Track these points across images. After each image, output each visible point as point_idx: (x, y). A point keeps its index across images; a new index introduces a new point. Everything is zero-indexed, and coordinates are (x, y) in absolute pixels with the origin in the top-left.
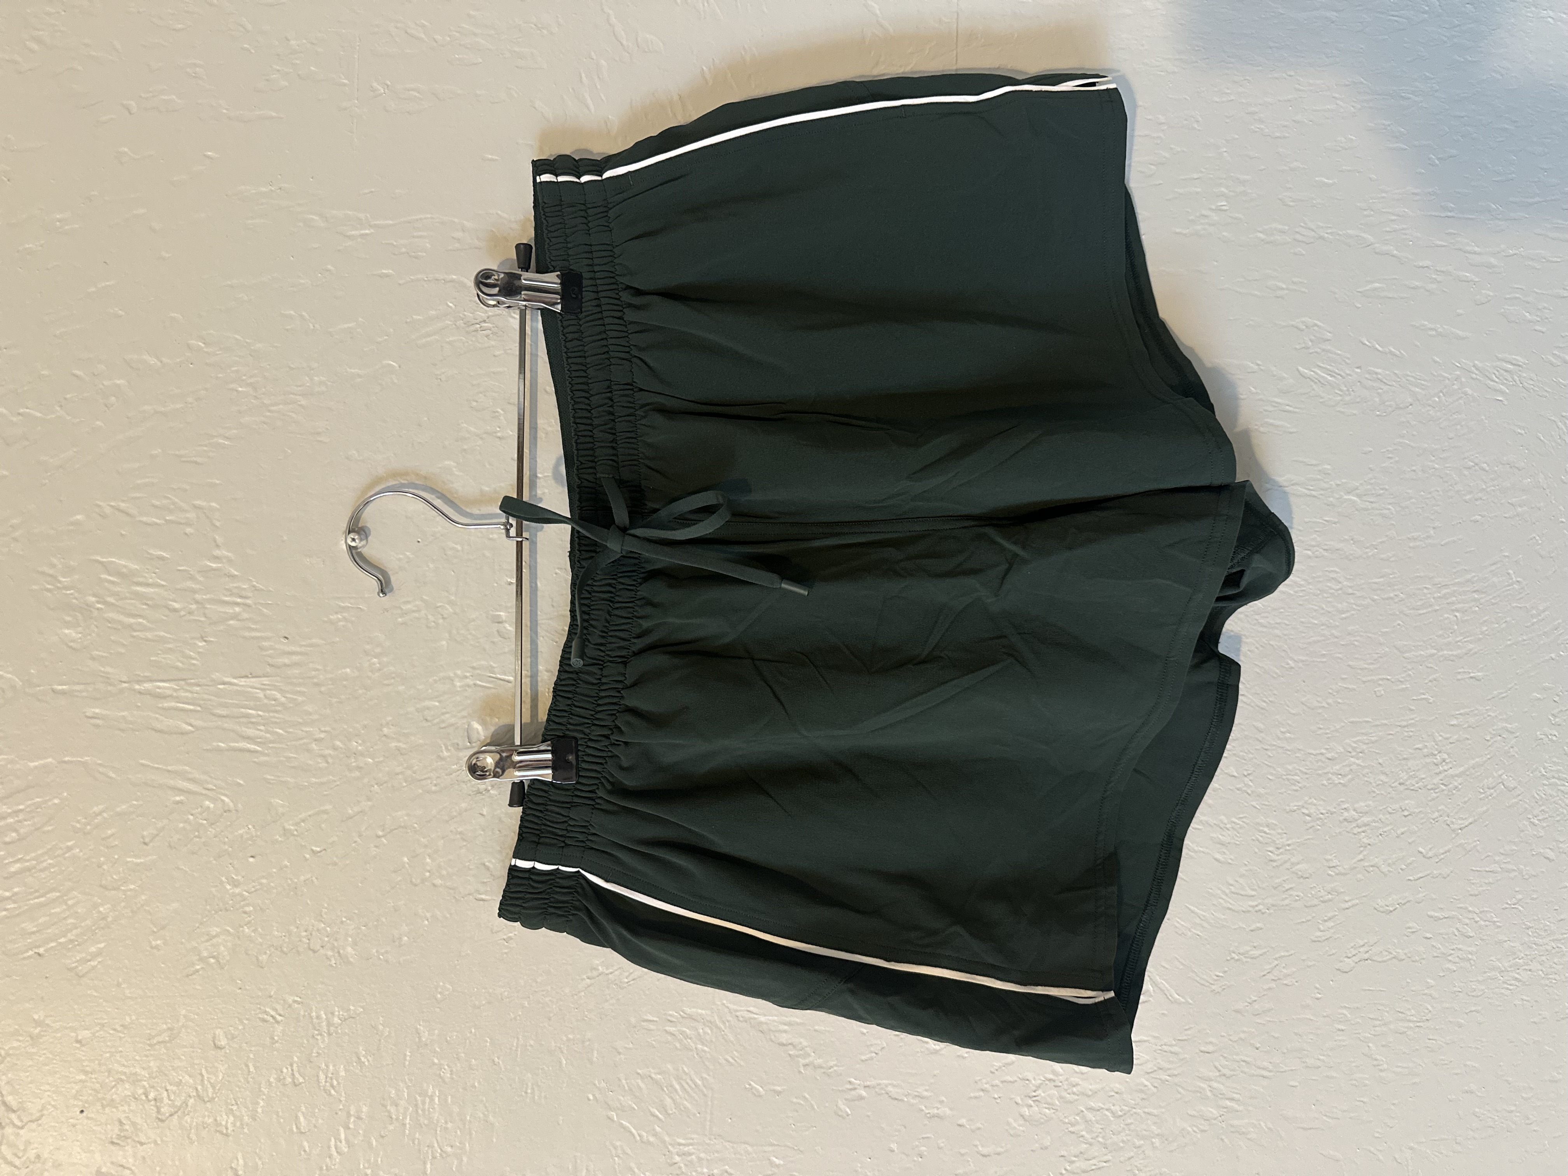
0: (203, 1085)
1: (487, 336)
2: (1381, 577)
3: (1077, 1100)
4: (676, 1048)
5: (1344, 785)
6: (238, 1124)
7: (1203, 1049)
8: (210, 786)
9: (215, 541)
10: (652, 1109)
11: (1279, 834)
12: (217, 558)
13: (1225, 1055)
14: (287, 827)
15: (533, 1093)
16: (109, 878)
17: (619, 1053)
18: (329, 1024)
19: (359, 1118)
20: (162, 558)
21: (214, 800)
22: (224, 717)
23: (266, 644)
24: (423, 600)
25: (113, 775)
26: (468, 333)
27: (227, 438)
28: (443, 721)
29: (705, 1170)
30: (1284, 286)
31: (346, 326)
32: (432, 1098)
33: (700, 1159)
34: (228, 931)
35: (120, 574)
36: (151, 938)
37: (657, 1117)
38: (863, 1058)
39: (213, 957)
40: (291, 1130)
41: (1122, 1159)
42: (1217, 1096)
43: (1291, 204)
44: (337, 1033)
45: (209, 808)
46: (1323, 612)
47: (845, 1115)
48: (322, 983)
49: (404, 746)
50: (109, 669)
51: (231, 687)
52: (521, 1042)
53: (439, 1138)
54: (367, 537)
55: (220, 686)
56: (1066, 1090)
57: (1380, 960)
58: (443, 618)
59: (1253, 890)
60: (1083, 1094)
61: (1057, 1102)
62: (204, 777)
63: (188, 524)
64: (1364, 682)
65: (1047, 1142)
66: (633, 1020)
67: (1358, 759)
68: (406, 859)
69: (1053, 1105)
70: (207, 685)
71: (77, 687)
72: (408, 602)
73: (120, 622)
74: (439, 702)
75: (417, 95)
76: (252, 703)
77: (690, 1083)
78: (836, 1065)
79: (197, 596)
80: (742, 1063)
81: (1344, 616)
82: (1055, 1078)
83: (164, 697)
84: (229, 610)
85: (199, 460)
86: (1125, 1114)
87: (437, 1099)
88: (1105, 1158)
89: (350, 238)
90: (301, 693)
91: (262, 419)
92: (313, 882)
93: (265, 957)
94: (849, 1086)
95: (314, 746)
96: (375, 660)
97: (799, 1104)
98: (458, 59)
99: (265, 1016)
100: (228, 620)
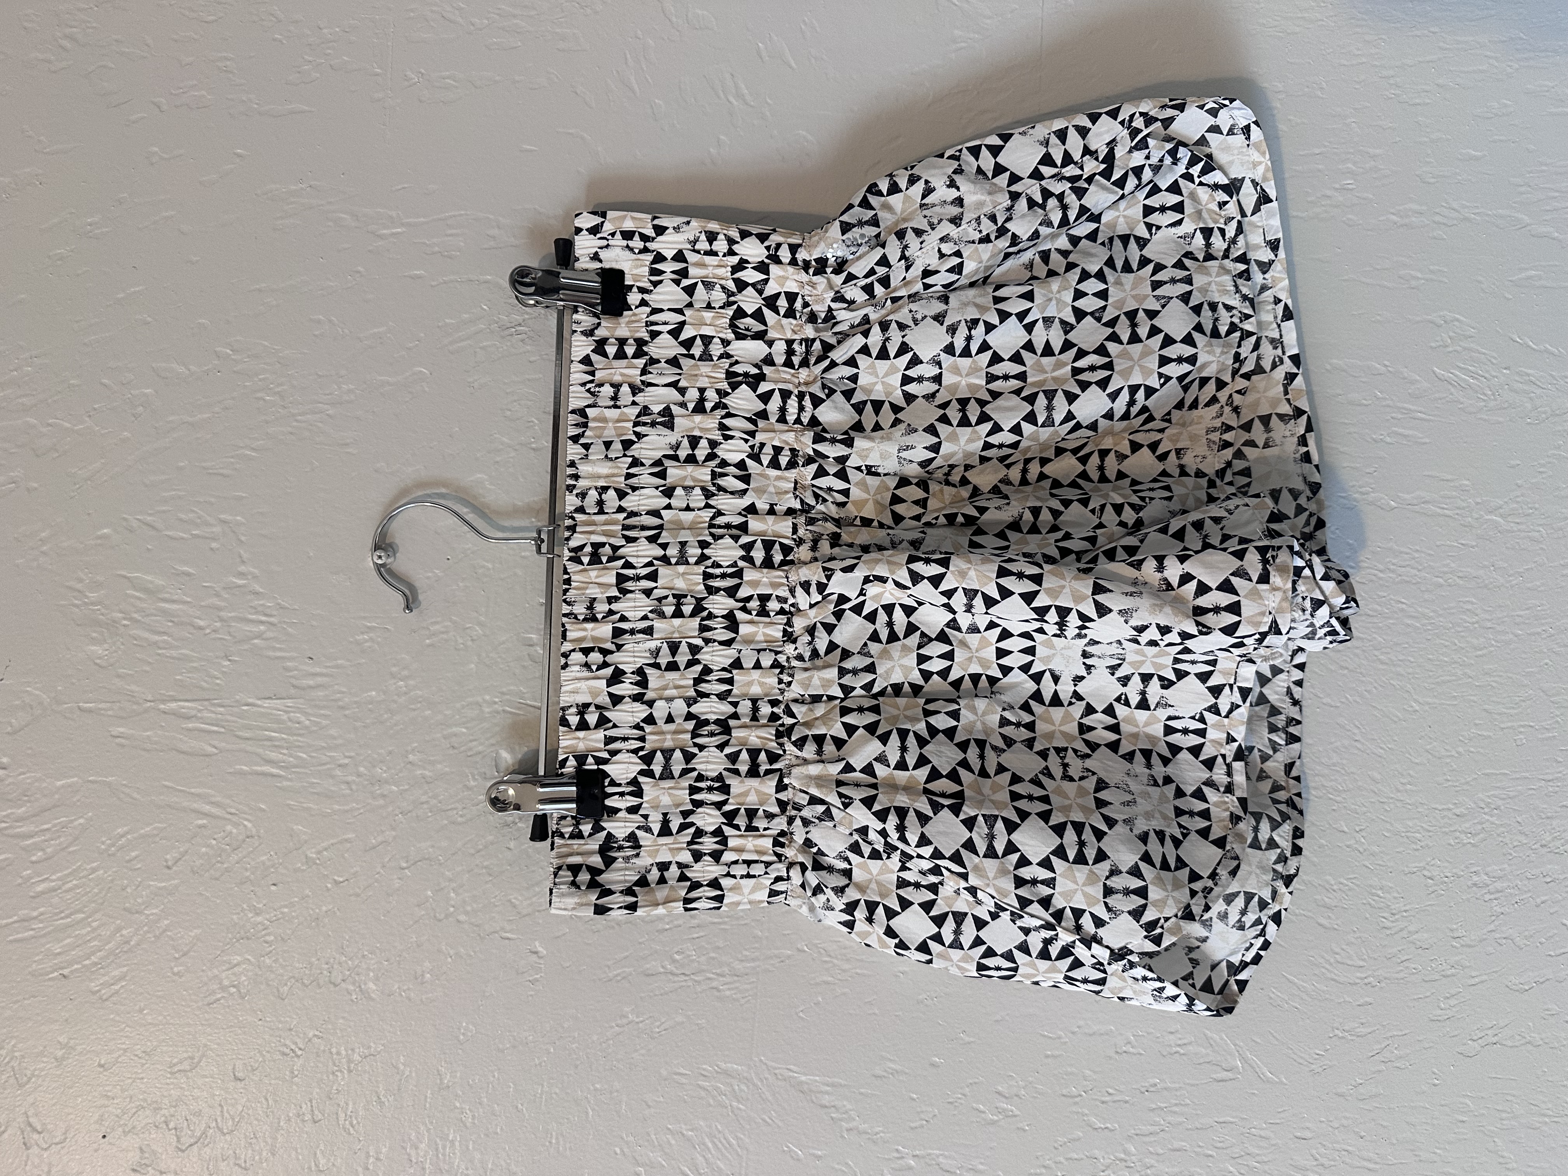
0: (223, 1116)
1: (522, 341)
2: (1527, 609)
4: (710, 1105)
5: (1473, 845)
6: (257, 1158)
7: (1299, 1134)
8: (233, 811)
9: (241, 557)
10: (684, 1169)
11: (1395, 898)
12: (242, 575)
13: (1324, 1143)
14: (310, 854)
15: (558, 1143)
16: (132, 901)
17: (649, 1107)
18: (349, 1061)
19: (378, 1159)
20: (188, 574)
21: (236, 825)
22: (247, 739)
23: (290, 664)
24: (452, 621)
25: (138, 797)
26: (503, 337)
27: (253, 449)
28: (470, 749)
30: (1419, 275)
31: (376, 330)
32: (452, 1142)
34: (249, 960)
35: (146, 590)
36: (173, 964)
38: (913, 1125)
39: (234, 986)
40: (310, 1168)
43: (1432, 180)
44: (357, 1070)
45: (231, 833)
46: (1454, 648)
48: (343, 1018)
49: (430, 774)
50: (134, 687)
51: (255, 709)
52: (546, 1089)
54: (395, 555)
55: (245, 708)
57: (1510, 1044)
58: (473, 641)
59: (1364, 960)
62: (226, 801)
63: (214, 539)
64: (1502, 729)
66: (664, 1073)
67: (1492, 816)
68: (429, 893)
70: (231, 706)
71: (101, 706)
72: (437, 623)
73: (147, 639)
74: (466, 728)
75: (452, 83)
76: (275, 726)
77: (724, 1142)
78: (882, 1132)
79: (222, 614)
80: (780, 1124)
81: (1480, 653)
82: (1127, 1158)
83: (188, 718)
84: (255, 629)
85: (225, 471)
87: (457, 1144)
89: (381, 237)
90: (326, 716)
91: (290, 429)
92: (335, 913)
93: (286, 988)
94: (896, 1155)
95: (339, 773)
96: (401, 683)
97: (841, 1170)
98: (496, 43)
99: (285, 1050)
100: (252, 639)
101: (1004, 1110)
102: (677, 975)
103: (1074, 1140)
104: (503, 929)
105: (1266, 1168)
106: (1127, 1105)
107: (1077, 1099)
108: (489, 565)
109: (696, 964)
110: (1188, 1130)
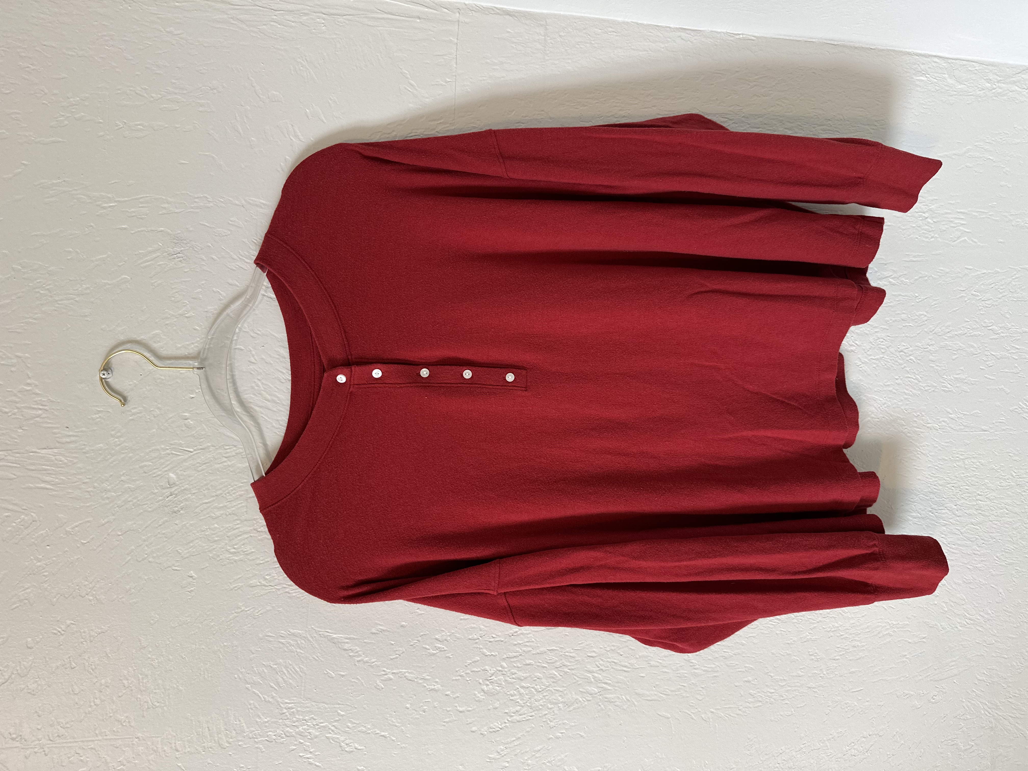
0: (21, 668)
1: (180, 261)
3: (514, 682)
4: (286, 651)
6: (40, 688)
7: (590, 655)
8: (24, 508)
9: (28, 375)
10: (272, 684)
12: (29, 384)
13: (602, 659)
14: (68, 529)
15: (204, 674)
17: (253, 653)
18: (90, 637)
19: (107, 687)
21: (27, 515)
22: (33, 470)
23: (55, 431)
24: (143, 407)
26: (170, 259)
27: (35, 319)
28: (154, 473)
29: (301, 717)
31: (101, 257)
32: (147, 676)
33: (298, 711)
34: (35, 586)
37: (273, 688)
38: (392, 657)
39: (27, 599)
40: (69, 692)
41: (540, 715)
42: (597, 681)
44: (95, 641)
45: (24, 519)
47: (381, 689)
48: (87, 614)
49: (133, 486)
51: (37, 454)
52: (198, 646)
53: (151, 699)
54: (112, 373)
55: (31, 454)
56: (508, 676)
58: (154, 417)
60: (519, 679)
61: (504, 683)
62: (22, 503)
63: (12, 366)
65: (497, 705)
66: (261, 636)
68: (133, 547)
69: (501, 684)
70: (23, 453)
72: (135, 408)
74: (152, 463)
75: (142, 127)
76: (48, 463)
77: (293, 670)
78: (376, 661)
79: (18, 405)
80: (322, 659)
82: (503, 670)
84: (36, 412)
85: (17, 330)
86: (543, 690)
87: (149, 676)
88: (531, 714)
89: (104, 208)
90: (76, 458)
91: (54, 308)
92: (82, 560)
93: (55, 599)
94: (383, 673)
95: (83, 486)
96: (117, 440)
97: (355, 682)
98: (165, 107)
99: (55, 631)
100: (35, 418)
101: (439, 648)
102: (267, 586)
103: (475, 662)
104: (173, 565)
105: (573, 672)
106: (502, 643)
107: (477, 641)
108: (163, 377)
109: (277, 581)
110: (533, 654)
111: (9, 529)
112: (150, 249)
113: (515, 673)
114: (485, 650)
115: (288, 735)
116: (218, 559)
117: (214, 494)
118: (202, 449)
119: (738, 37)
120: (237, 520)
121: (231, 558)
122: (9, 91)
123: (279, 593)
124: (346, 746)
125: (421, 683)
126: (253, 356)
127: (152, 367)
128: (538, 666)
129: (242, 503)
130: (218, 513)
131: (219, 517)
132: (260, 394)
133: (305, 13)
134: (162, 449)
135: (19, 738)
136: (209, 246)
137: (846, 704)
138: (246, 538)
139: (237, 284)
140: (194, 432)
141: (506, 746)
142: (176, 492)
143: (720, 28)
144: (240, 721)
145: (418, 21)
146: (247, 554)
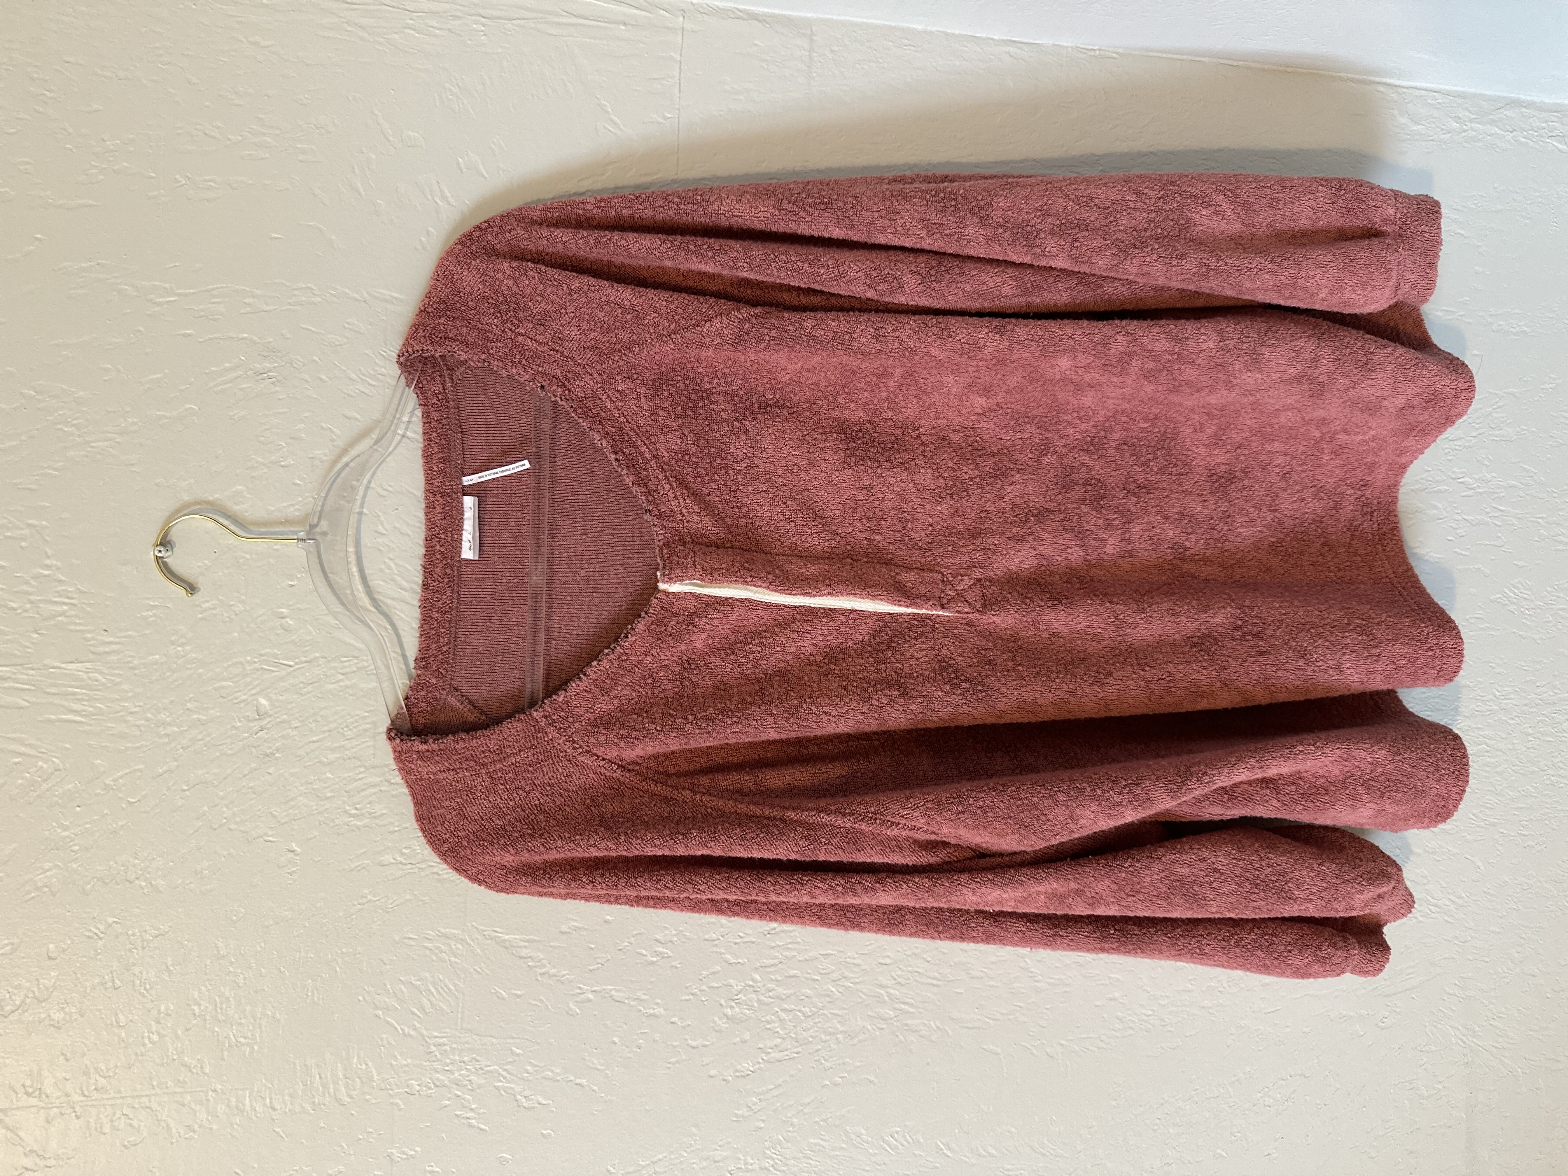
0: (39, 988)
1: (273, 383)
3: (772, 1003)
4: (433, 961)
6: (68, 1018)
7: (882, 961)
8: (43, 750)
9: (46, 553)
10: (414, 1009)
12: (48, 567)
13: (901, 967)
14: (107, 782)
15: (313, 995)
17: (385, 964)
18: (143, 941)
19: (168, 1015)
20: (2, 567)
21: (46, 761)
22: (54, 694)
23: (89, 635)
24: (218, 599)
26: (257, 381)
27: (55, 469)
28: (236, 698)
29: (457, 1058)
31: (154, 377)
32: (228, 998)
33: (452, 1049)
34: (59, 866)
37: (417, 1015)
38: (591, 968)
39: (46, 886)
40: (111, 1024)
41: (811, 1051)
42: (892, 1000)
44: (149, 947)
45: (42, 767)
47: (575, 1014)
48: (138, 908)
49: (205, 718)
51: (61, 671)
52: (303, 954)
53: (234, 1031)
54: (172, 549)
55: (52, 670)
56: (763, 994)
58: (236, 615)
60: (778, 997)
61: (756, 1004)
62: (39, 743)
63: (23, 539)
65: (747, 1036)
66: (397, 938)
68: (206, 808)
69: (753, 1006)
70: (40, 669)
72: (207, 601)
74: (233, 682)
75: (214, 185)
76: (77, 684)
77: (445, 988)
78: (567, 974)
79: (32, 598)
80: (488, 972)
82: (755, 985)
83: (5, 679)
84: (59, 608)
85: (31, 487)
86: (813, 1015)
87: (232, 1000)
88: (796, 1050)
89: (158, 304)
90: (120, 676)
91: (84, 453)
92: (129, 827)
93: (89, 886)
94: (579, 991)
95: (130, 718)
96: (179, 648)
97: (536, 1005)
98: (249, 155)
99: (90, 934)
100: (56, 616)
101: (661, 953)
102: (406, 864)
103: (715, 973)
104: (266, 834)
105: (859, 987)
106: (754, 945)
107: (716, 942)
108: (248, 556)
109: (420, 856)
110: (800, 961)
111: (20, 781)
112: (227, 365)
113: (773, 990)
114: (729, 957)
115: (438, 1084)
116: (332, 824)
117: (326, 728)
118: (307, 662)
119: (1092, 53)
120: (359, 766)
121: (352, 823)
122: (13, 131)
123: (423, 874)
124: (524, 1100)
125: (633, 1006)
126: (382, 525)
127: (232, 540)
128: (807, 979)
129: (366, 742)
130: (332, 757)
131: (332, 763)
132: (392, 580)
133: (454, 16)
134: (248, 662)
135: (37, 1093)
136: (314, 361)
137: (1256, 1030)
138: (374, 794)
139: (358, 416)
140: (294, 638)
141: (762, 1097)
142: (269, 726)
143: (1066, 42)
144: (367, 1064)
145: (623, 28)
146: (375, 817)
